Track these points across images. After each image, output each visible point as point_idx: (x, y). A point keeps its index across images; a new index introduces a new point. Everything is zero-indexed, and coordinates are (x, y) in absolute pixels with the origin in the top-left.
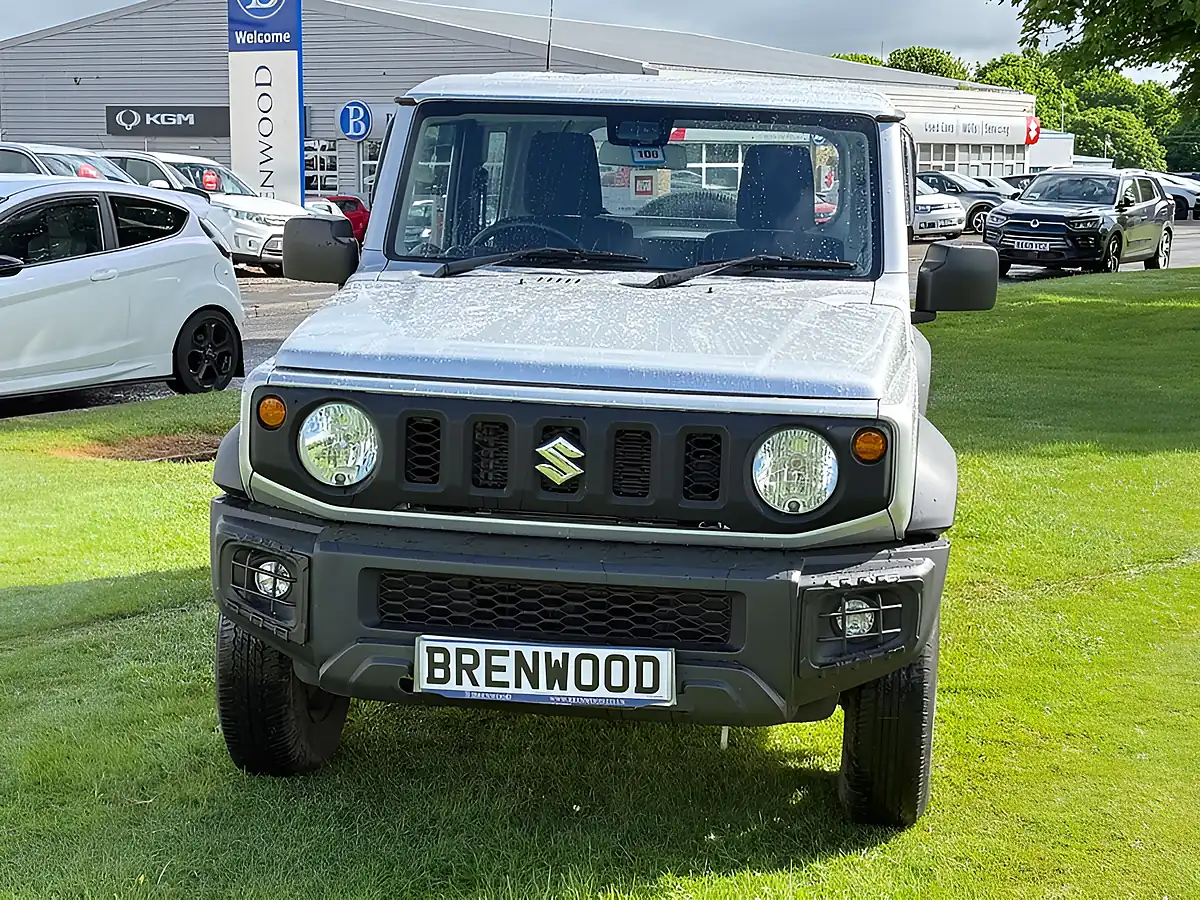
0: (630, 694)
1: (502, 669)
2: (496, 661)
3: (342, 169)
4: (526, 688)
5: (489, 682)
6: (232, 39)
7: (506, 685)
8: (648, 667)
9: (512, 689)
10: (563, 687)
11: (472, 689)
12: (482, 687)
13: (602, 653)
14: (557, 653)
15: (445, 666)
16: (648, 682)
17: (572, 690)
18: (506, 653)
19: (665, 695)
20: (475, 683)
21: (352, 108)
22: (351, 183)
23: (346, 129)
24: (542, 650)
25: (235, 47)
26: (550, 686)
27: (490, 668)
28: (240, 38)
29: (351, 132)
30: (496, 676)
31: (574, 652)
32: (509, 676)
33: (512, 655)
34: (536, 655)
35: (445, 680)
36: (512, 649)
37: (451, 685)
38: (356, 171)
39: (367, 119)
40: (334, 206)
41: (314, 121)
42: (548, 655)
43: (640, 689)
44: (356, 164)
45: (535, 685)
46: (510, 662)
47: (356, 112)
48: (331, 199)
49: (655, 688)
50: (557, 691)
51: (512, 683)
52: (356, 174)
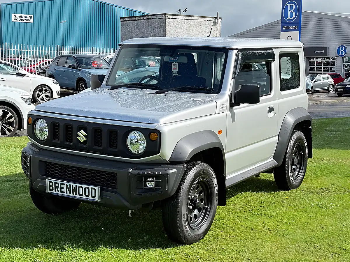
0: (90, 197)
1: (63, 188)
2: (62, 186)
3: (337, 65)
4: (68, 194)
5: (61, 192)
6: (282, 28)
7: (64, 192)
8: (93, 190)
9: (65, 194)
10: (76, 194)
11: (58, 192)
12: (60, 193)
13: (84, 186)
14: (74, 185)
15: (52, 186)
16: (93, 195)
17: (78, 195)
18: (64, 184)
19: (97, 198)
20: (58, 191)
21: (341, 47)
22: (339, 69)
23: (339, 53)
24: (71, 184)
25: (283, 31)
26: (73, 194)
27: (61, 188)
28: (284, 28)
29: (340, 54)
30: (63, 190)
31: (78, 185)
32: (65, 190)
33: (65, 184)
34: (70, 185)
35: (53, 190)
36: (65, 183)
37: (54, 192)
38: (341, 66)
39: (345, 51)
40: (329, 76)
41: (330, 51)
42: (73, 185)
43: (92, 196)
44: (341, 64)
45: (70, 193)
46: (65, 187)
47: (342, 48)
48: (328, 74)
49: (95, 197)
50: (74, 195)
51: (66, 192)
52: (341, 67)
